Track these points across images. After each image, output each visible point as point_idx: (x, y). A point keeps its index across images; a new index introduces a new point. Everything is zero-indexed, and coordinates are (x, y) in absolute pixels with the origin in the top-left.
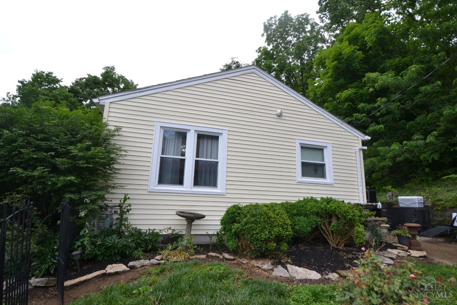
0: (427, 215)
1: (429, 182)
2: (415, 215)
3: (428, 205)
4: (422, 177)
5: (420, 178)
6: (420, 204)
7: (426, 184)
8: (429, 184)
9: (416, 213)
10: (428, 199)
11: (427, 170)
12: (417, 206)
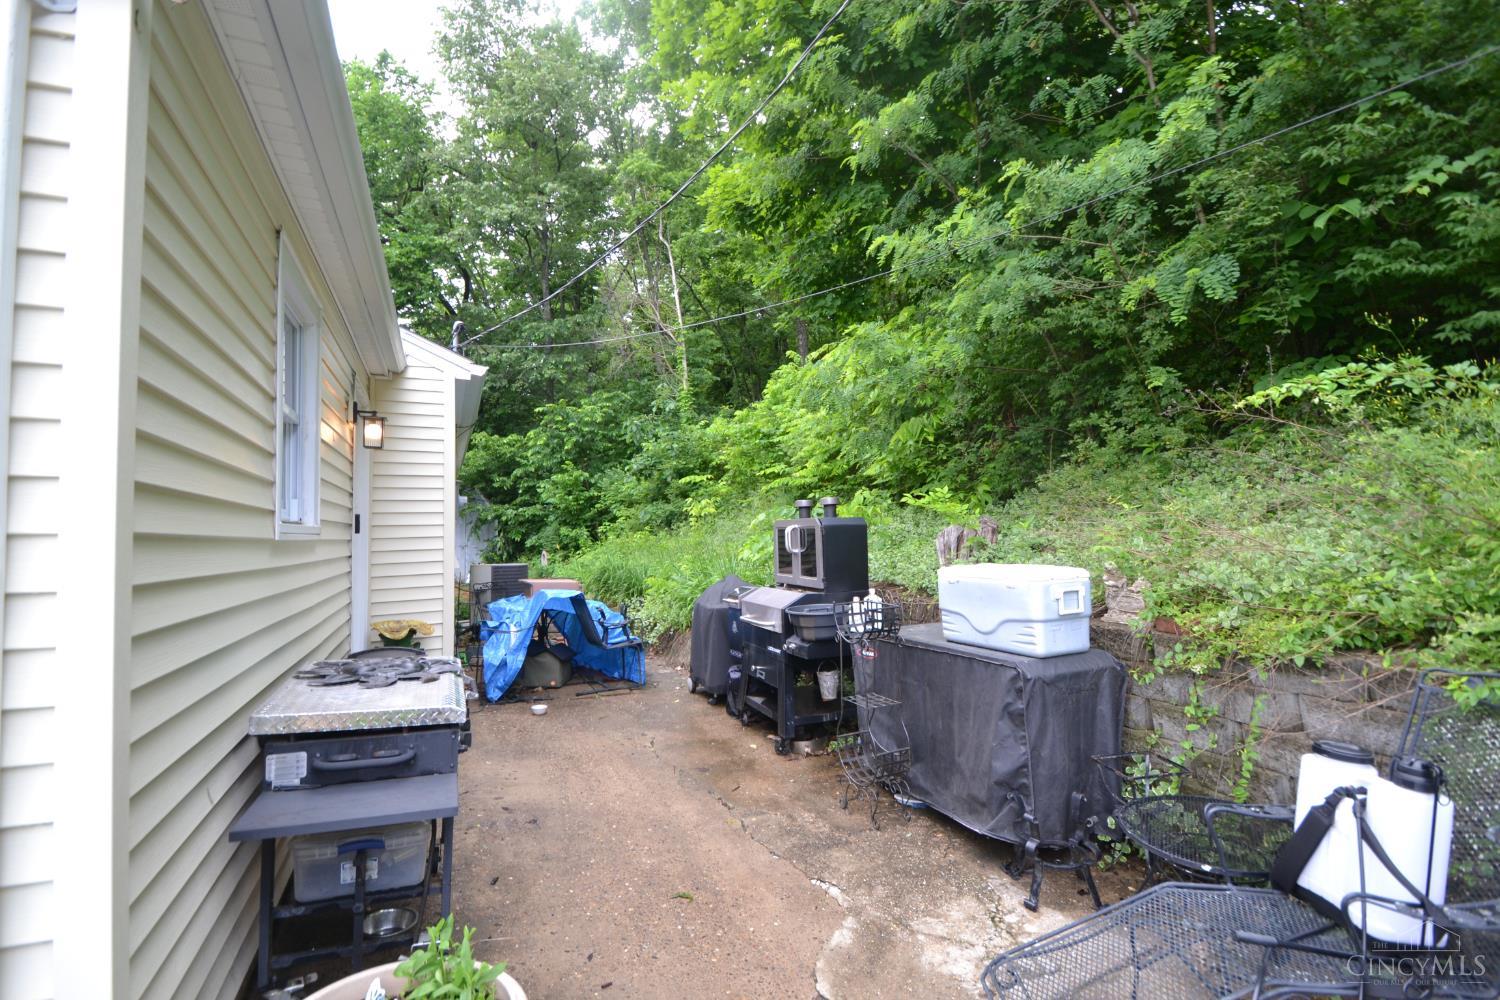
0: (1105, 707)
1: (1166, 455)
2: (1017, 718)
3: (1124, 619)
4: (1132, 430)
5: (1121, 432)
6: (1063, 626)
7: (1146, 468)
8: (1166, 467)
9: (1020, 705)
10: (1132, 580)
11: (1159, 377)
12: (1041, 642)
